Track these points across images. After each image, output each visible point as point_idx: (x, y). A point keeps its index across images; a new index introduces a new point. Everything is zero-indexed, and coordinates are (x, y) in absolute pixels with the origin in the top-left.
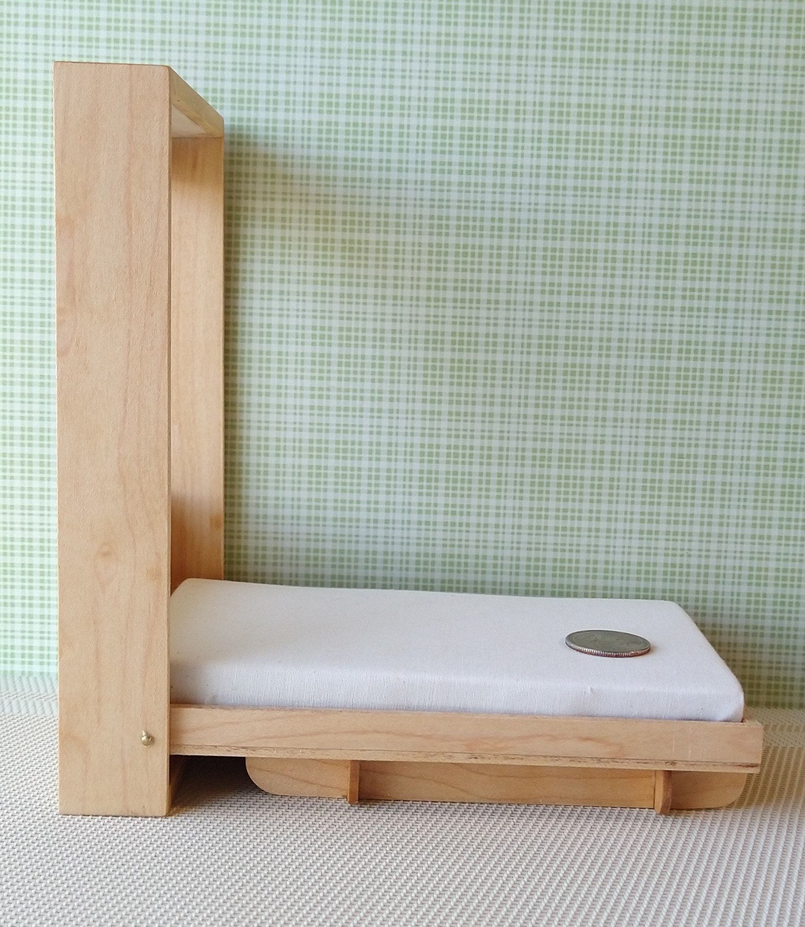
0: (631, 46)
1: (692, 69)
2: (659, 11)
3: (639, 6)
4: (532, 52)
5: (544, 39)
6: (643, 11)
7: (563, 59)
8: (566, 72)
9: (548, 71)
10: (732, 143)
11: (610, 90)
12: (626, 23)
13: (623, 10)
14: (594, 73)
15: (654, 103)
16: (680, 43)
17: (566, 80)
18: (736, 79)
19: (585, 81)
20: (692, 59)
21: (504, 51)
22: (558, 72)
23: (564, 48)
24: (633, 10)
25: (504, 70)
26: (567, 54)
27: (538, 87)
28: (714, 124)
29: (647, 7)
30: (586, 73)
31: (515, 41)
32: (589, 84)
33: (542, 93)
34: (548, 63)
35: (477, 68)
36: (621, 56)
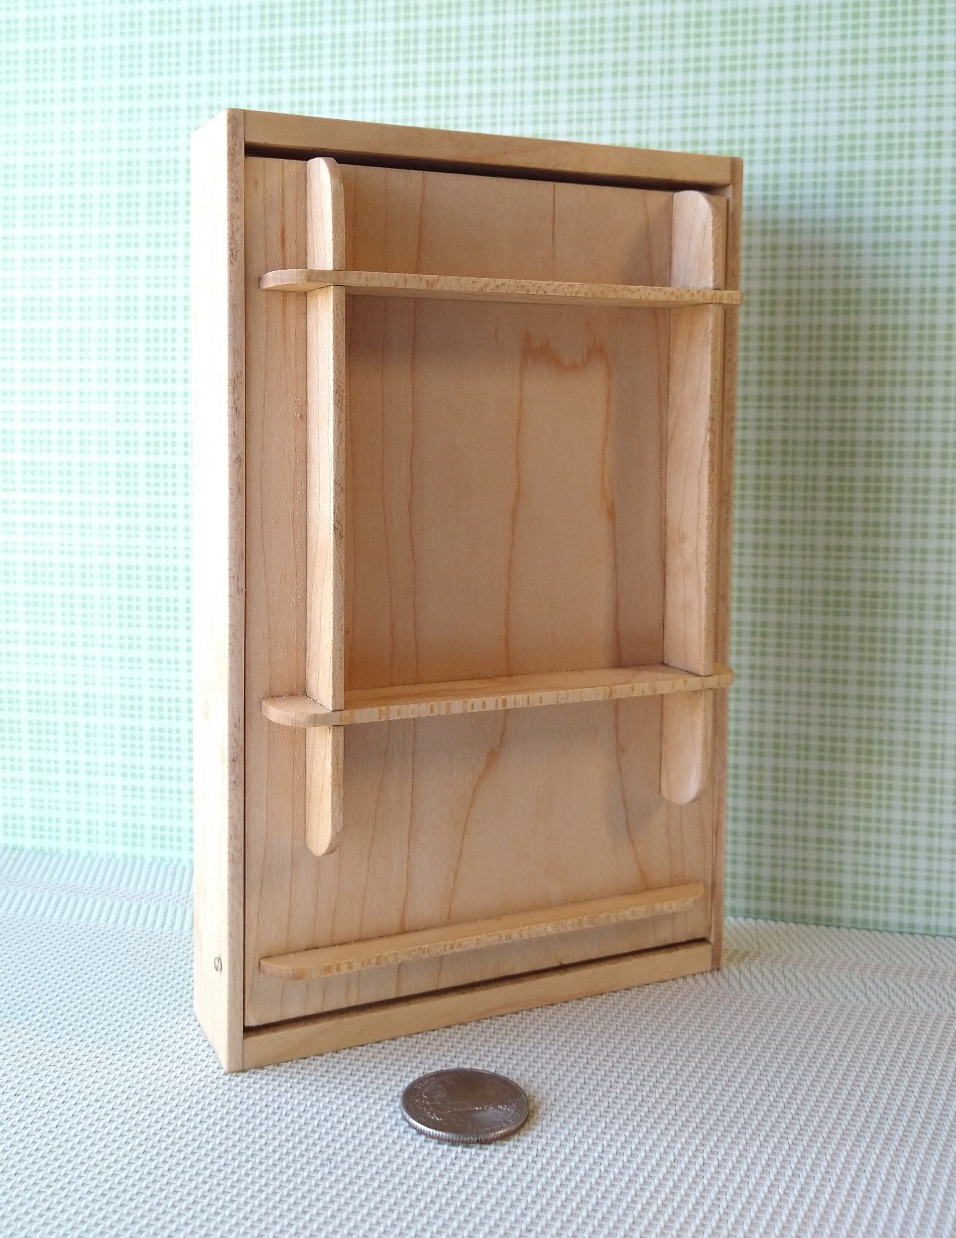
0: (788, 60)
1: (873, 82)
2: (825, 12)
3: (797, 8)
4: (656, 80)
5: (671, 61)
6: (803, 13)
7: (697, 85)
8: (702, 101)
9: (677, 102)
10: (932, 176)
11: (760, 119)
12: (781, 31)
13: (776, 15)
14: (738, 99)
15: (821, 131)
16: (855, 51)
17: (701, 111)
18: (935, 90)
19: (726, 110)
20: (873, 69)
21: (620, 82)
22: (690, 101)
23: (697, 70)
24: (789, 14)
25: (619, 105)
26: (702, 78)
27: (665, 123)
28: (907, 152)
29: (807, 7)
30: (727, 99)
31: (633, 68)
32: (733, 114)
33: (669, 130)
34: (677, 91)
35: (586, 106)
36: (774, 74)
